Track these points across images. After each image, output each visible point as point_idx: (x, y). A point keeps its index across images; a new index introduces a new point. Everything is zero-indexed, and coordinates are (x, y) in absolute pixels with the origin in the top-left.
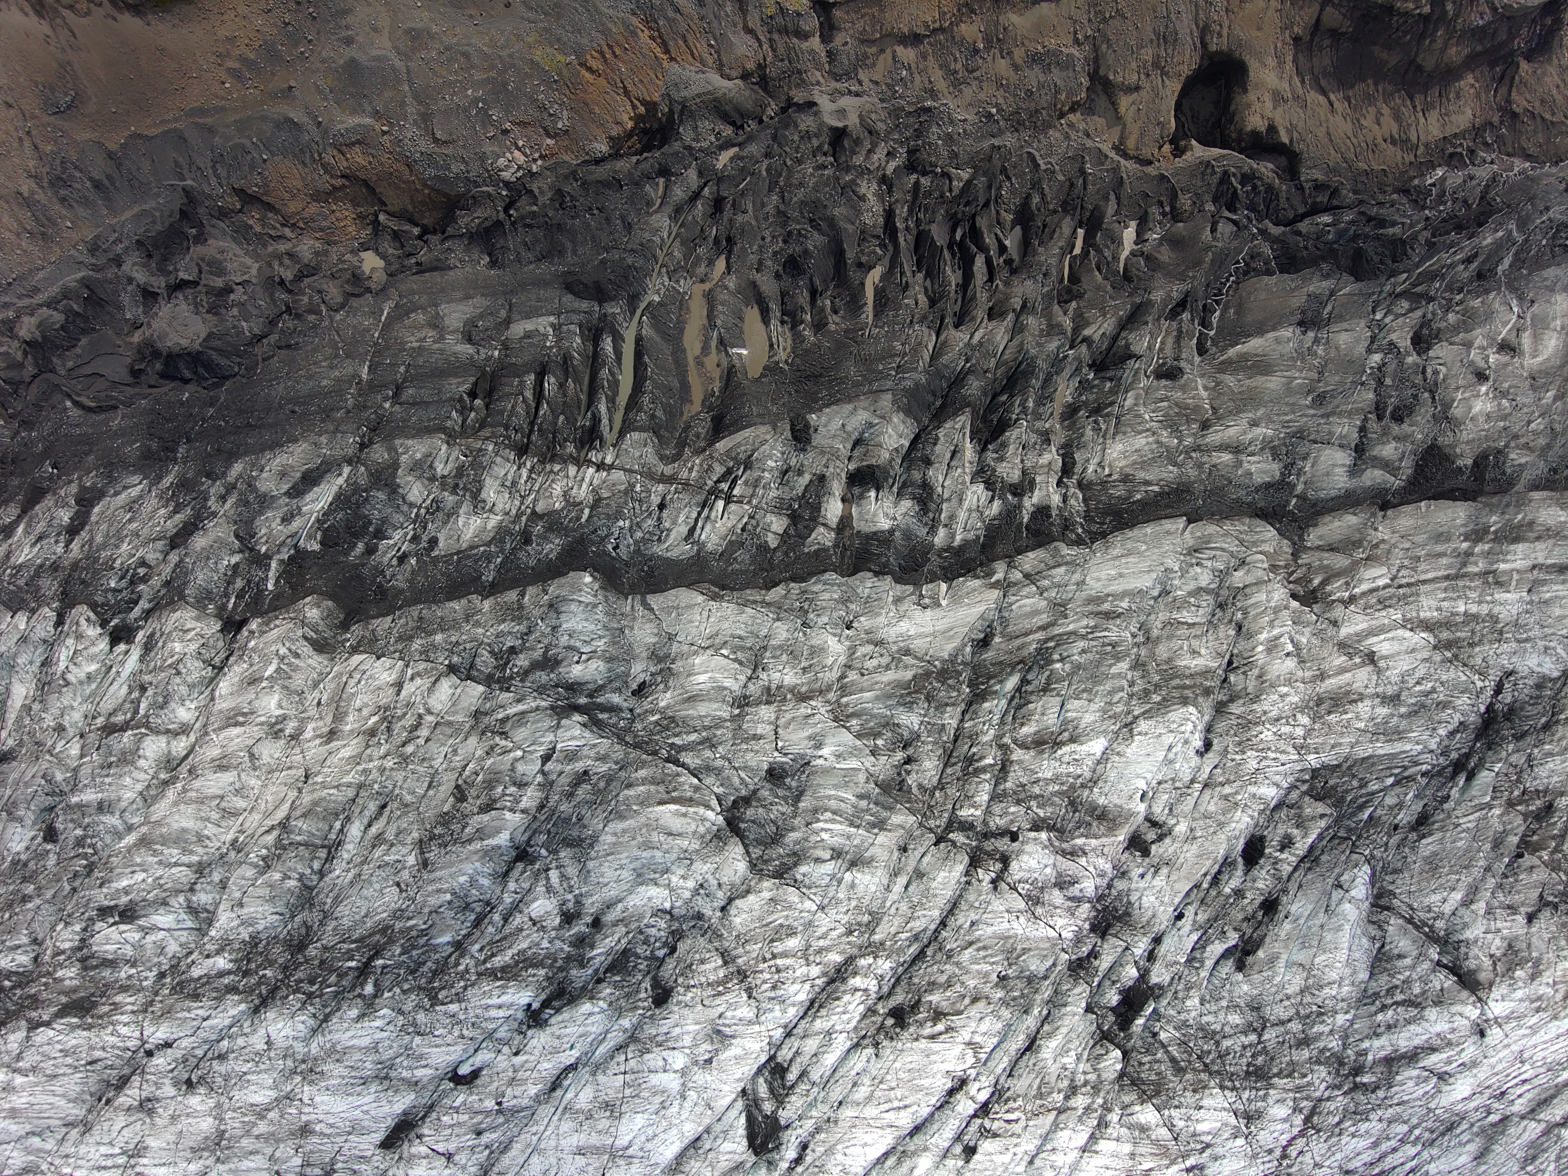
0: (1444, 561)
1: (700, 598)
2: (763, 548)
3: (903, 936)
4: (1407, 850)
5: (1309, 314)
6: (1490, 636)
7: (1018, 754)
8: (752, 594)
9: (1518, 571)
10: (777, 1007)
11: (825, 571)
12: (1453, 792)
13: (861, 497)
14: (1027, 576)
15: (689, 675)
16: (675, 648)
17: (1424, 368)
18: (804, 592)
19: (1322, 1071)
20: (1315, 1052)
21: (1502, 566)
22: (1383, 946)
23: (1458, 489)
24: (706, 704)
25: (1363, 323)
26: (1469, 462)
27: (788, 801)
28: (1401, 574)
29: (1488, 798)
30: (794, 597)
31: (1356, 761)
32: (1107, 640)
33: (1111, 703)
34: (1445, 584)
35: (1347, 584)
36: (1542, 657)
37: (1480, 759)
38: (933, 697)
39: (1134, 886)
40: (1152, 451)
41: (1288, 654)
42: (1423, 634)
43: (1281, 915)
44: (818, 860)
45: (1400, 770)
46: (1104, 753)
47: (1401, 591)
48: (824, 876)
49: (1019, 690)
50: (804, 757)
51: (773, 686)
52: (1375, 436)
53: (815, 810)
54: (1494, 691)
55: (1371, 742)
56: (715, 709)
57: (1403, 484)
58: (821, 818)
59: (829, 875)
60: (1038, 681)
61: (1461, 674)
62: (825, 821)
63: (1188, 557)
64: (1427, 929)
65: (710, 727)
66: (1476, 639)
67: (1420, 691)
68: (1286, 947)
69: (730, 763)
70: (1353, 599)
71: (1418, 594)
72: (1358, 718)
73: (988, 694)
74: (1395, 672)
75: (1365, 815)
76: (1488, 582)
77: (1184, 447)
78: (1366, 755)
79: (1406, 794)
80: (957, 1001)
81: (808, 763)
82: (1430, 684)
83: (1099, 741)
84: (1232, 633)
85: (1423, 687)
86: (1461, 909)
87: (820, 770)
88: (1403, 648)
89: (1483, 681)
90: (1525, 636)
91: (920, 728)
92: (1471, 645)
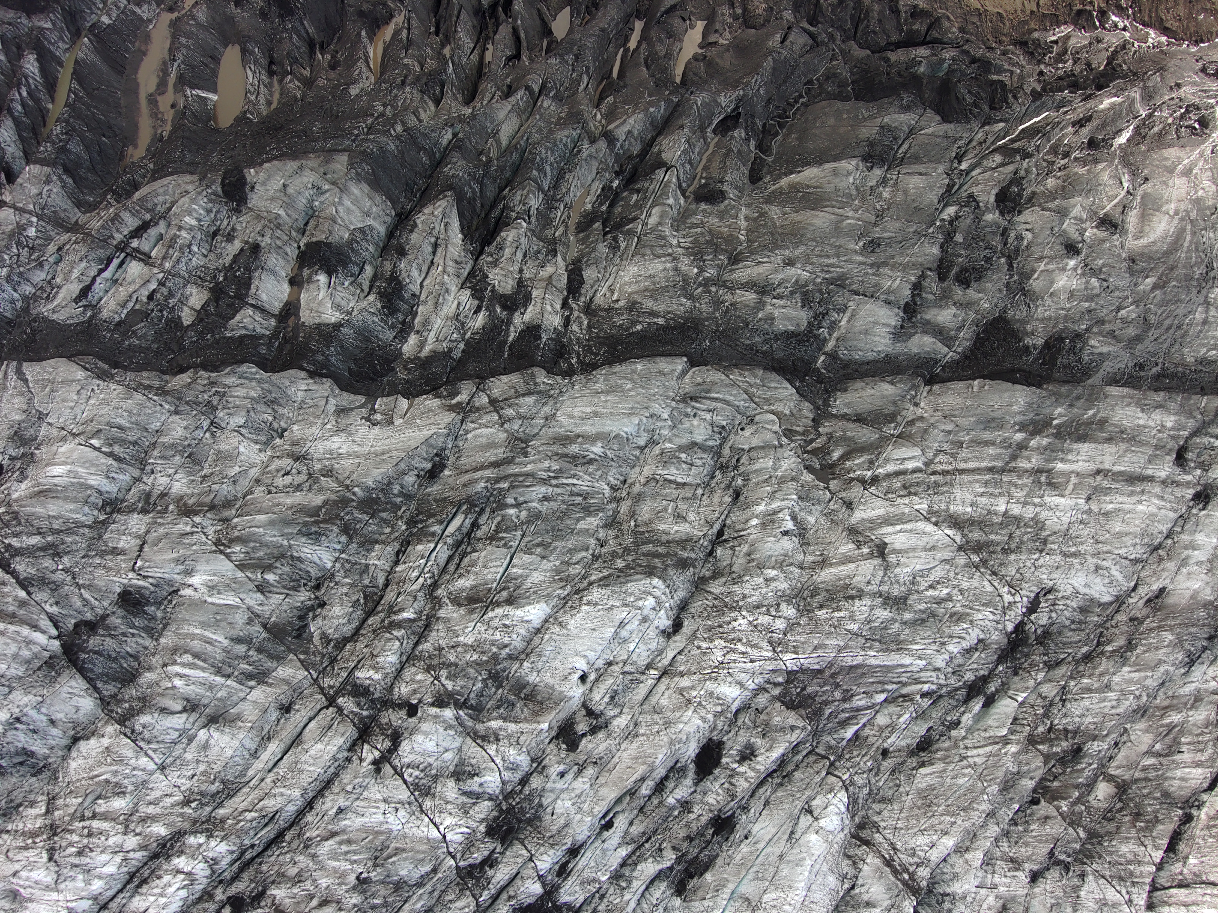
0: (991, 450)
1: (82, 374)
2: (175, 323)
3: (249, 816)
4: (902, 777)
5: (880, 148)
6: (1030, 545)
7: (448, 611)
8: (148, 377)
9: (1078, 474)
10: (80, 876)
11: (242, 362)
12: (964, 719)
13: (310, 280)
14: (493, 402)
15: (47, 465)
16: (43, 430)
17: (1005, 229)
18: (213, 384)
21: (1060, 466)
22: (853, 887)
23: (1020, 370)
24: (61, 503)
25: (941, 168)
26: (1040, 342)
27: (153, 633)
28: (937, 460)
29: (1004, 732)
30: (200, 388)
31: (842, 668)
32: (576, 490)
33: (567, 563)
34: (987, 477)
35: (871, 462)
36: (1091, 577)
37: (1003, 684)
38: (355, 530)
39: (549, 785)
40: (667, 279)
41: (785, 533)
42: (949, 532)
43: (738, 834)
44: (164, 710)
45: (895, 686)
46: (546, 621)
47: (933, 478)
48: (170, 731)
49: (468, 535)
50: (170, 583)
51: (156, 493)
52: (931, 297)
53: (174, 651)
54: (1027, 607)
55: (863, 648)
56: (71, 511)
57: (957, 357)
58: (179, 660)
59: (177, 730)
60: (487, 525)
61: (987, 583)
62: (183, 665)
63: (682, 406)
64: (906, 876)
65: (59, 532)
66: (1013, 546)
67: (933, 597)
68: (737, 874)
69: (74, 578)
70: (875, 480)
71: (952, 485)
72: (852, 618)
73: (422, 536)
74: (905, 570)
75: (849, 733)
76: (1039, 482)
77: (704, 279)
78: (855, 663)
79: (900, 716)
80: (302, 901)
81: (176, 592)
82: (946, 591)
83: (538, 606)
84: (727, 499)
85: (936, 593)
86: (953, 855)
87: (187, 602)
88: (921, 544)
89: (1013, 595)
90: (1073, 549)
91: (334, 566)
92: (1006, 551)
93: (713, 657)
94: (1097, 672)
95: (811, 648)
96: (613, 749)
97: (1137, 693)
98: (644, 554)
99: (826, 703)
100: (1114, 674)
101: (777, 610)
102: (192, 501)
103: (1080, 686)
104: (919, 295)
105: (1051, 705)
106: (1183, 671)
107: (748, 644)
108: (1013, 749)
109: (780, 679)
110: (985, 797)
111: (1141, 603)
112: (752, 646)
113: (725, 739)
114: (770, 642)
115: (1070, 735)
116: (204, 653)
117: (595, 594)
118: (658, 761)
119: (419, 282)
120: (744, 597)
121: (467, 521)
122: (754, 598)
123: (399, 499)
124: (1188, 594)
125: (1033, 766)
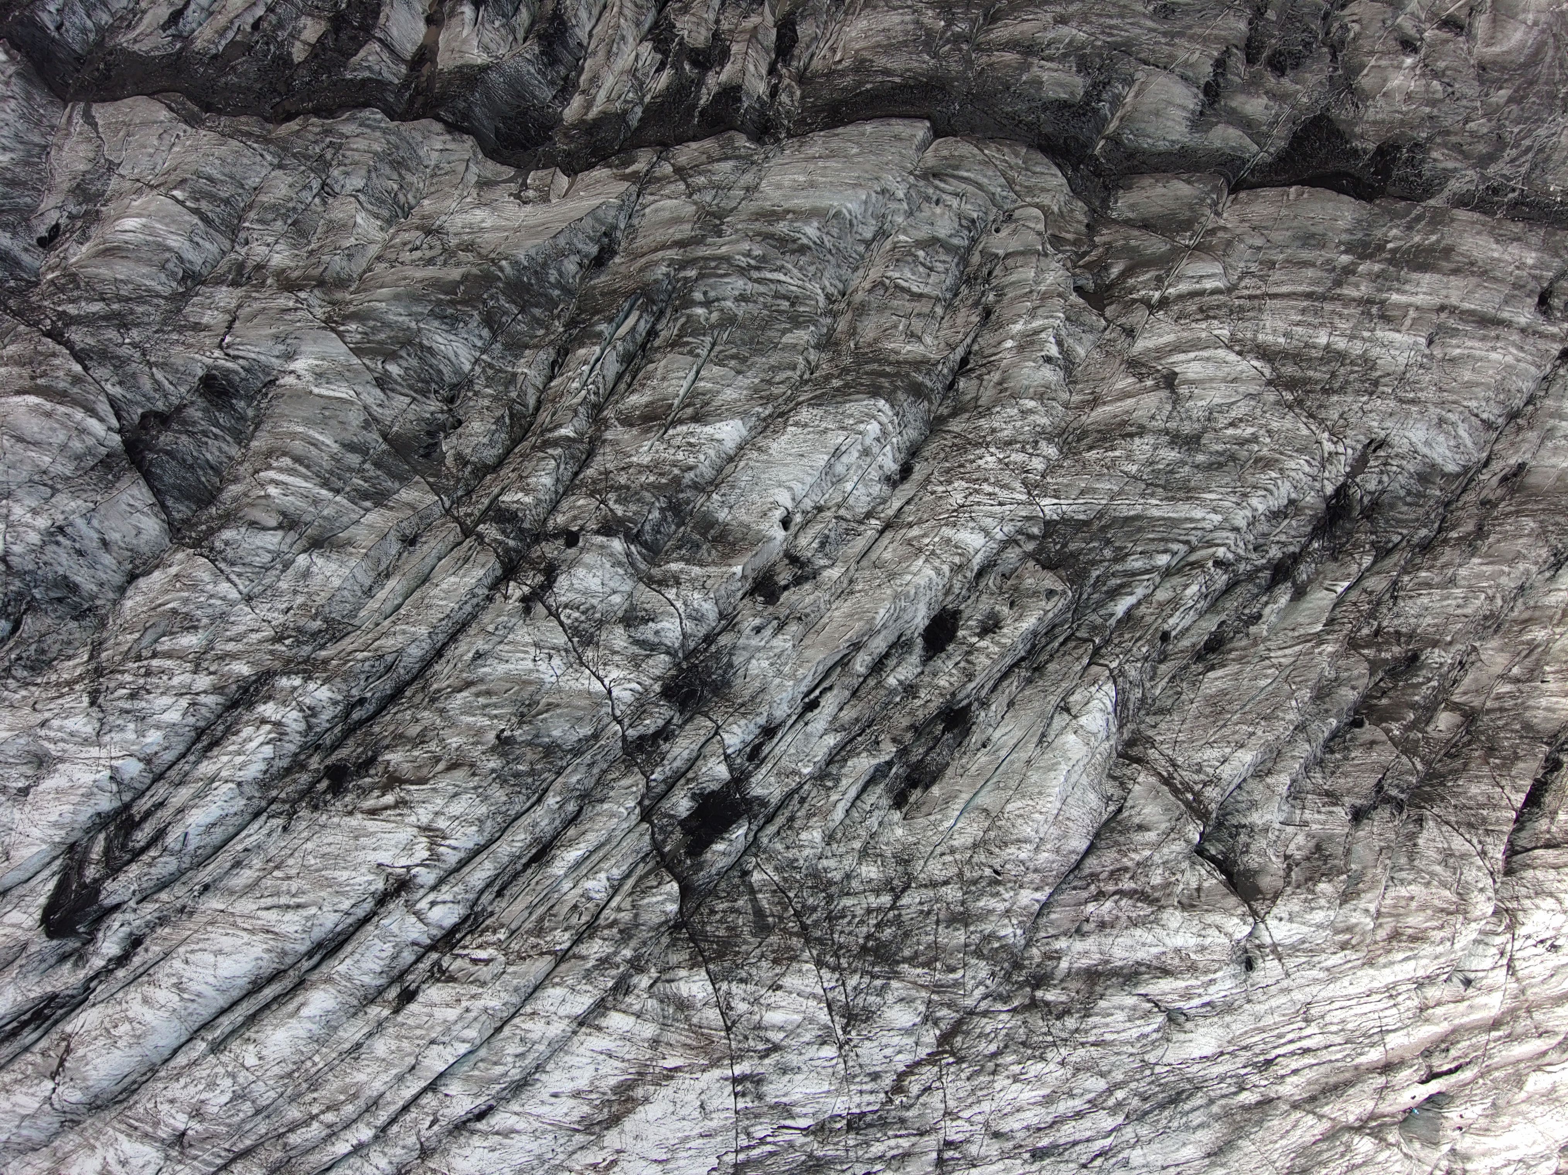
0: (1310, 273)
1: (164, 114)
2: (284, 61)
3: (360, 656)
4: (1185, 685)
6: (1357, 385)
7: (616, 433)
8: (247, 124)
9: (1417, 308)
10: (132, 726)
11: (366, 105)
12: (1267, 611)
13: (452, 14)
14: (678, 171)
15: (116, 220)
16: (114, 183)
18: (327, 132)
19: (983, 969)
20: (975, 938)
21: (1395, 297)
22: (1120, 810)
23: (1348, 179)
24: (132, 265)
26: (1371, 147)
27: (241, 438)
28: (1243, 284)
29: (1319, 627)
30: (311, 137)
31: (1115, 520)
32: (782, 289)
33: (769, 382)
34: (1305, 303)
35: (1159, 279)
36: (1433, 432)
37: (1317, 572)
38: (501, 325)
39: (742, 641)
40: (906, 33)
41: (1048, 360)
42: (1255, 363)
43: (975, 739)
44: (254, 525)
45: (1182, 548)
46: (741, 448)
47: (1237, 302)
48: (260, 551)
49: (643, 347)
50: (266, 369)
51: (250, 264)
52: (1237, 79)
53: (270, 453)
54: (1351, 466)
55: (1143, 495)
56: (143, 276)
57: (1269, 160)
58: (275, 464)
59: (269, 552)
60: (667, 331)
61: (1302, 426)
62: (281, 470)
63: (922, 183)
64: (1190, 796)
65: (128, 300)
66: (1336, 386)
67: (1233, 436)
68: (973, 785)
69: (144, 355)
70: (1164, 303)
71: (1260, 310)
72: (1129, 458)
73: (587, 336)
74: (1200, 404)
75: (1121, 607)
76: (1369, 314)
77: (953, 35)
78: (1132, 513)
79: (1186, 586)
80: (425, 765)
81: (272, 382)
82: (1250, 430)
83: (731, 422)
84: (975, 319)
85: (1239, 432)
86: (1250, 780)
87: (288, 393)
88: (1220, 374)
89: (1335, 443)
90: (1412, 395)
91: (473, 370)
92: (1326, 392)
93: (951, 501)
94: (1438, 564)
95: (1077, 492)
96: (822, 606)
97: (1490, 592)
98: (866, 373)
99: (1093, 563)
100: (1460, 566)
101: (1035, 448)
102: (296, 274)
103: (1416, 581)
104: (1223, 74)
105: (1379, 604)
106: (1547, 574)
107: (997, 483)
108: (1329, 648)
109: (1035, 530)
110: (1294, 703)
111: (1495, 481)
112: (1002, 487)
113: (962, 607)
114: (1024, 483)
115: (1403, 639)
116: (308, 458)
117: (805, 414)
118: (878, 618)
119: (588, 29)
120: (993, 431)
121: (642, 322)
122: (1006, 433)
123: (557, 292)
124: (1554, 473)
125: (1356, 672)
